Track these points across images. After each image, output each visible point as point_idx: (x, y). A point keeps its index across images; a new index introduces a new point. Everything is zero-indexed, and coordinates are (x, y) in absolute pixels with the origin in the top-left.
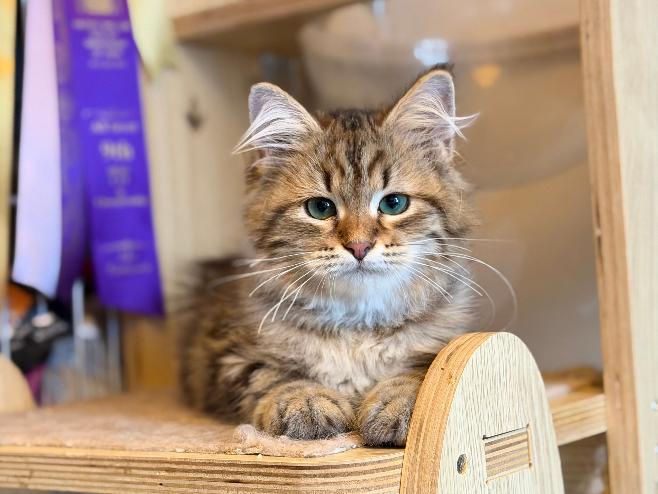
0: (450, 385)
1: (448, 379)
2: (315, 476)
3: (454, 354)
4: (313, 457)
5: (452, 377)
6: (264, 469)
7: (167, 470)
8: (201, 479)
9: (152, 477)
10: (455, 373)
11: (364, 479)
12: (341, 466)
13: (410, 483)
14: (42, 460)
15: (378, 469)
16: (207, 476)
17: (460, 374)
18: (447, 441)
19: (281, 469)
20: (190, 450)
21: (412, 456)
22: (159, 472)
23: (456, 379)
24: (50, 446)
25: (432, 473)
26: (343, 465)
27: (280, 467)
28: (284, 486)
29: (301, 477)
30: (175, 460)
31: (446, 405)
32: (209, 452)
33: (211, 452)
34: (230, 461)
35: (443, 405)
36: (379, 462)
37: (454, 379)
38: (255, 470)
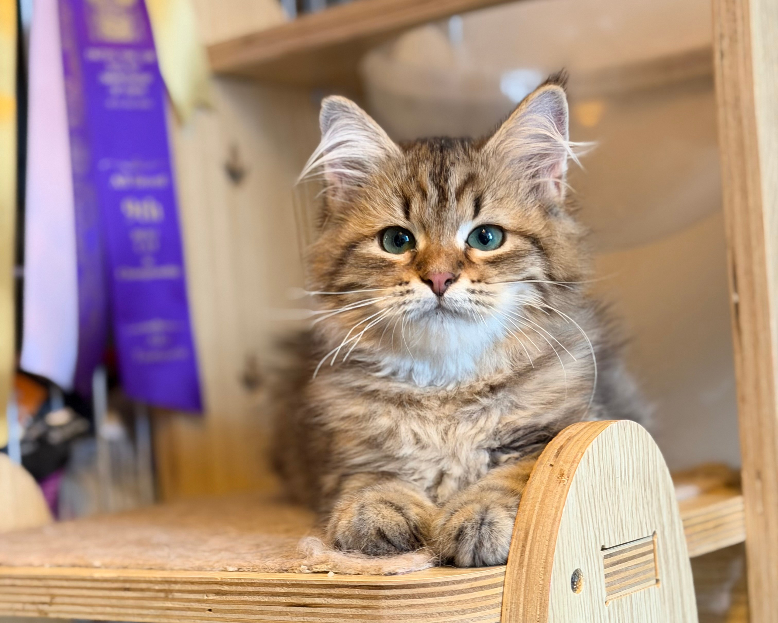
0: (562, 484)
1: (558, 478)
2: (398, 597)
3: (566, 446)
4: (396, 574)
5: (563, 474)
6: (336, 589)
7: (218, 593)
8: (259, 603)
9: (198, 601)
10: (567, 470)
11: (458, 599)
12: (430, 585)
13: (514, 604)
14: (65, 584)
15: (475, 588)
16: (266, 599)
17: (573, 470)
18: (559, 552)
19: (357, 589)
20: (245, 569)
21: (516, 572)
22: (207, 596)
23: (568, 477)
24: (74, 566)
25: (540, 591)
26: (432, 583)
27: (355, 587)
28: (360, 610)
29: (381, 599)
30: (226, 581)
31: (557, 508)
32: (266, 571)
33: (269, 570)
34: (293, 580)
35: (553, 509)
36: (476, 579)
37: (566, 477)
38: (324, 591)
